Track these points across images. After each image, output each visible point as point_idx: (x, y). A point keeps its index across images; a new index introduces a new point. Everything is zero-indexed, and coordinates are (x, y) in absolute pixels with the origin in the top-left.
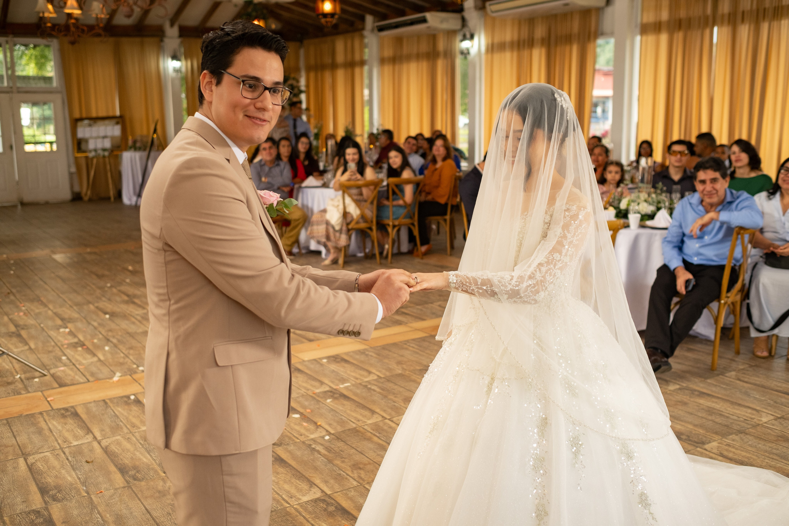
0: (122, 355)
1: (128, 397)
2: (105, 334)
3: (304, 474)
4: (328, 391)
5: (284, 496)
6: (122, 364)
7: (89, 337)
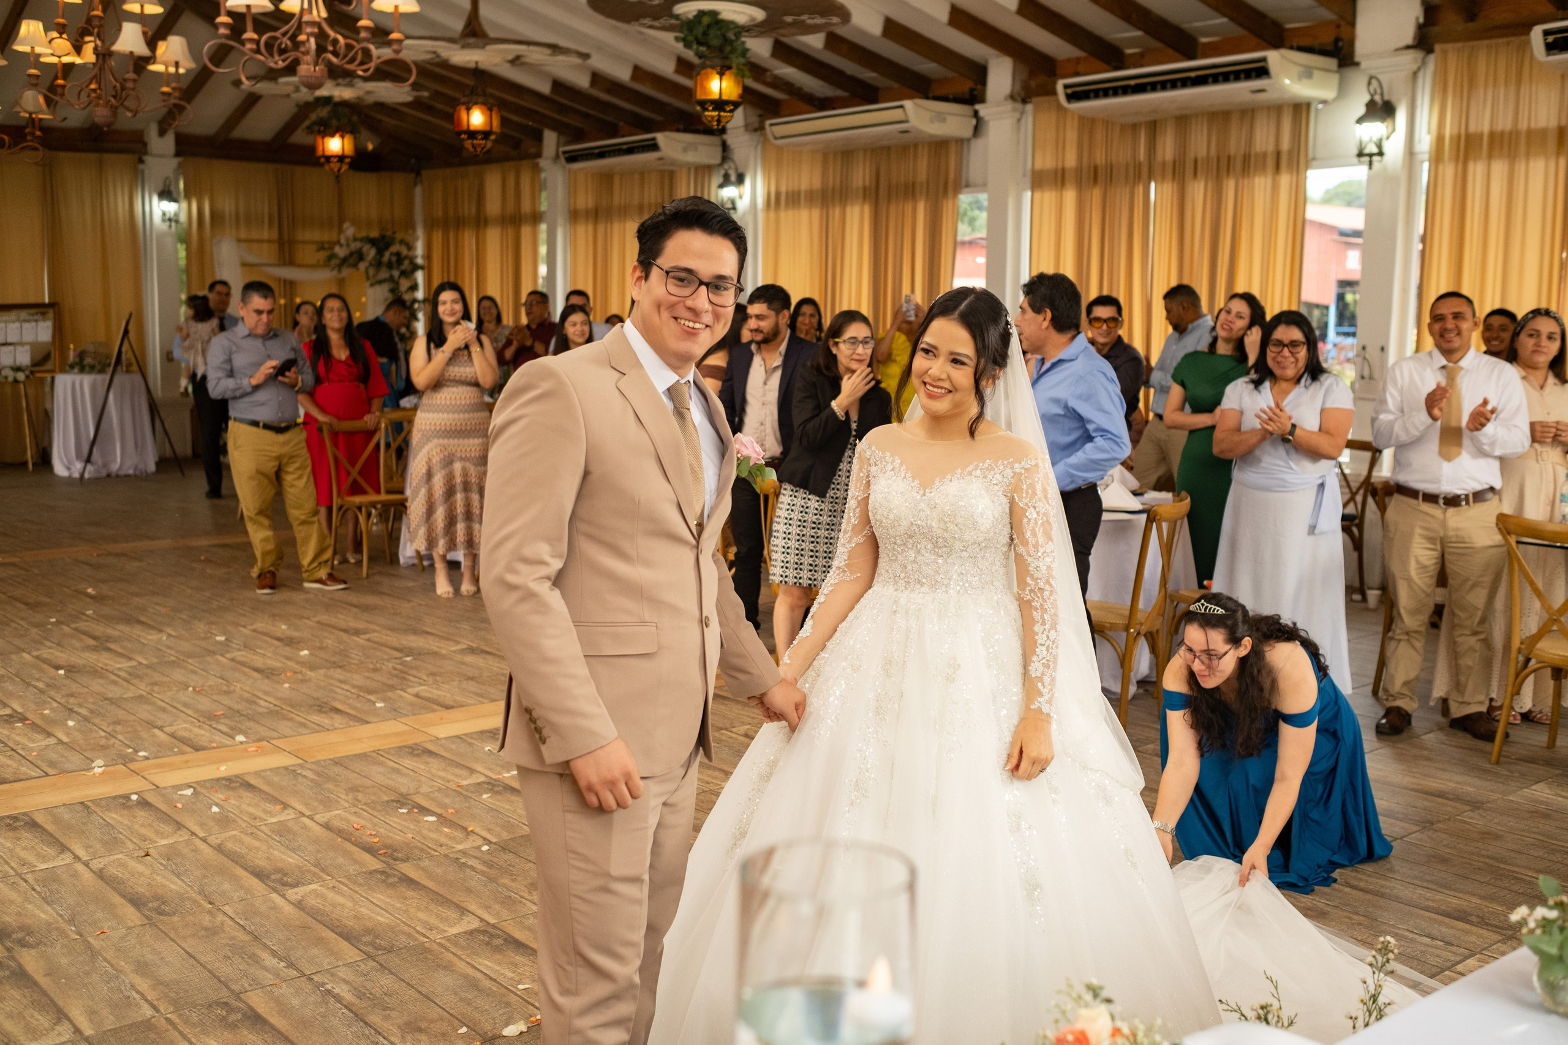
0: (103, 734)
1: (127, 797)
2: (62, 701)
3: (450, 898)
4: (483, 783)
5: (418, 928)
6: (104, 748)
7: (32, 707)
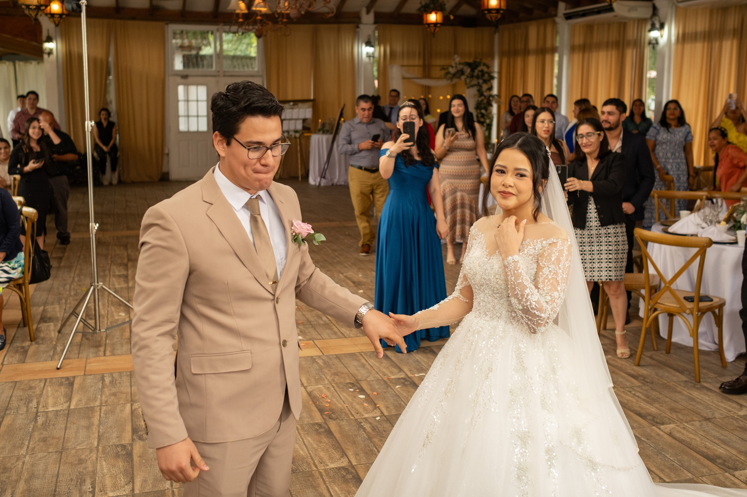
3: (342, 446)
4: (402, 378)
5: (316, 461)
